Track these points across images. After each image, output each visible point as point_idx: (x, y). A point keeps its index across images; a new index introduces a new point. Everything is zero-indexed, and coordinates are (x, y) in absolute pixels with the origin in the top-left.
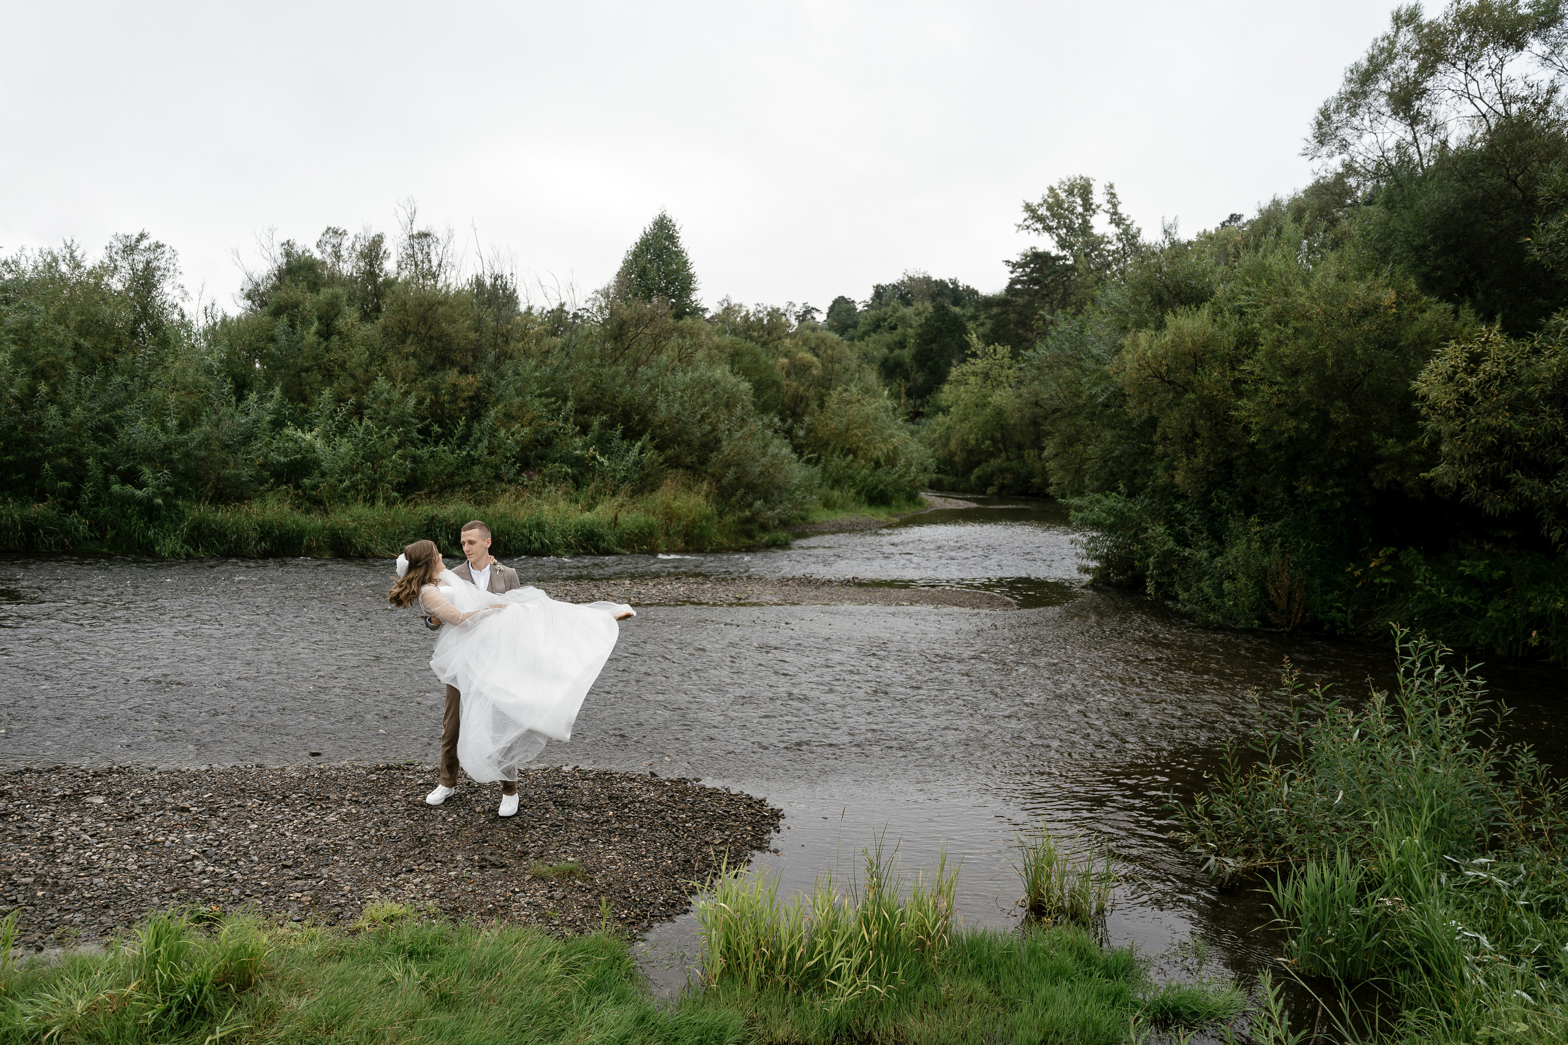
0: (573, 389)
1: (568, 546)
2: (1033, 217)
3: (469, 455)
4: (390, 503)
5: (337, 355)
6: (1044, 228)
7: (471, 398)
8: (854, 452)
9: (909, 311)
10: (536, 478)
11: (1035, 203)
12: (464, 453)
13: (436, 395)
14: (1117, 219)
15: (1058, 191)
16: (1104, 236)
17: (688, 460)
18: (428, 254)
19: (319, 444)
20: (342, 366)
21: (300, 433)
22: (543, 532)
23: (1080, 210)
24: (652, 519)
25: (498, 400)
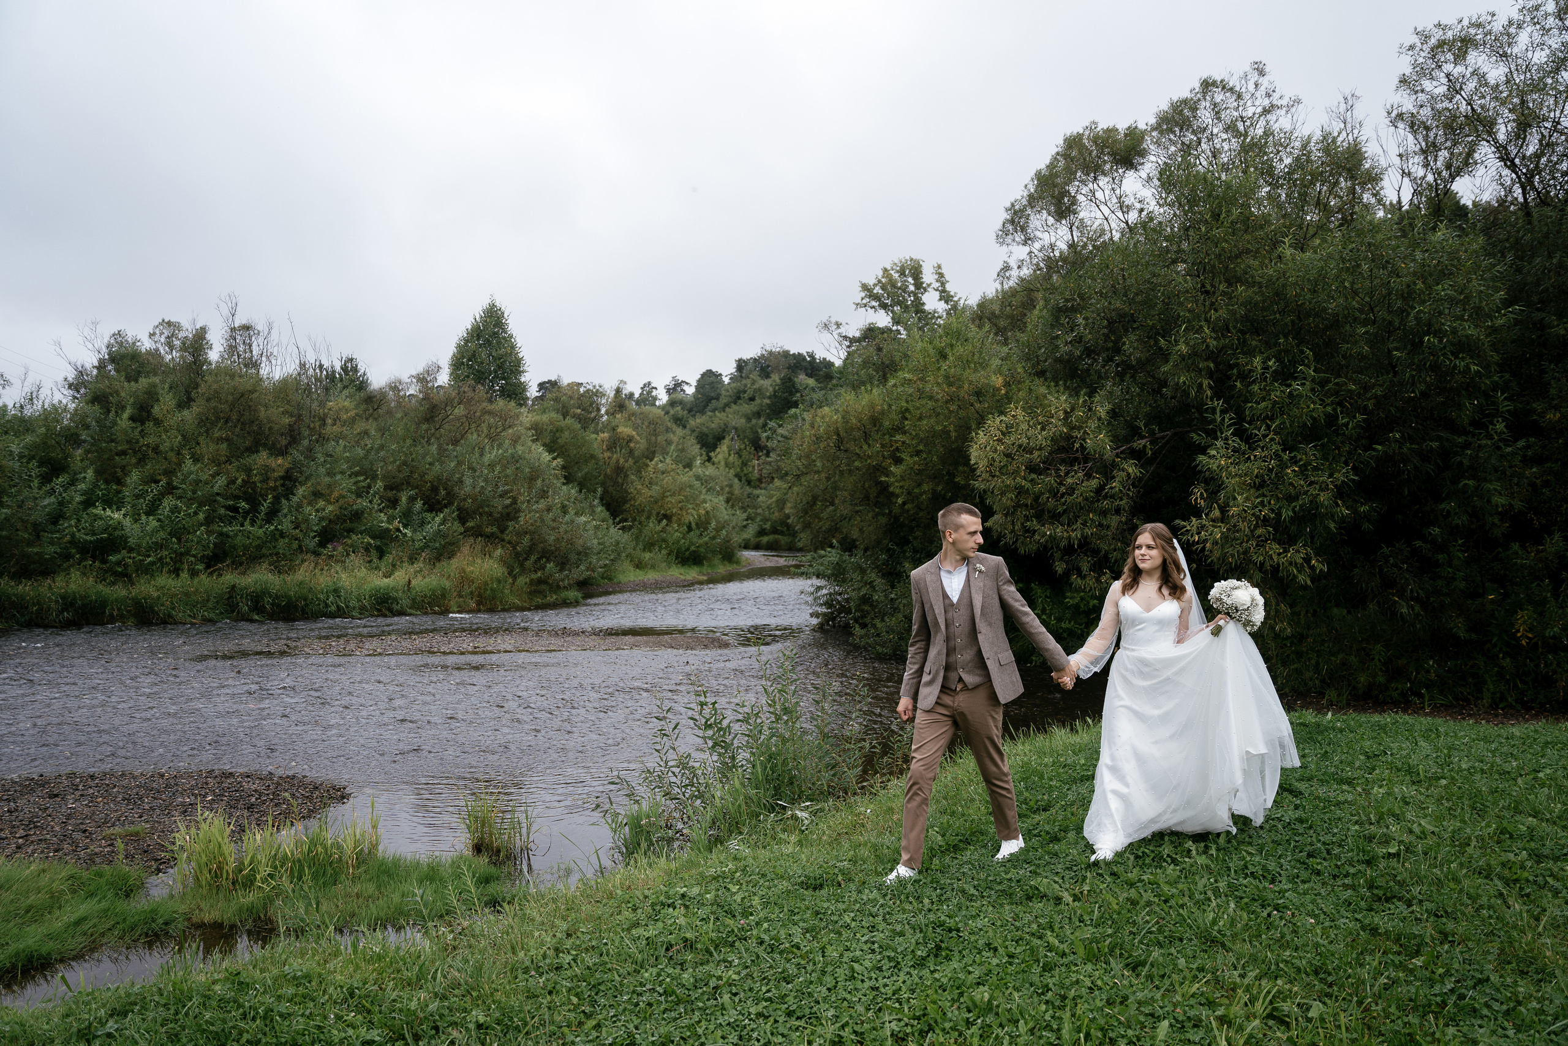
0: (382, 468)
1: (363, 609)
2: (870, 296)
3: (276, 529)
4: (194, 573)
5: (151, 440)
6: (880, 306)
7: (282, 478)
8: (668, 517)
9: (766, 383)
10: (340, 549)
11: (871, 283)
12: (272, 528)
13: (249, 476)
14: (945, 296)
15: (892, 272)
16: (935, 312)
17: (489, 530)
18: (250, 346)
19: (127, 522)
20: (156, 449)
21: (109, 512)
22: (339, 597)
23: (912, 288)
24: (447, 584)
25: (307, 478)
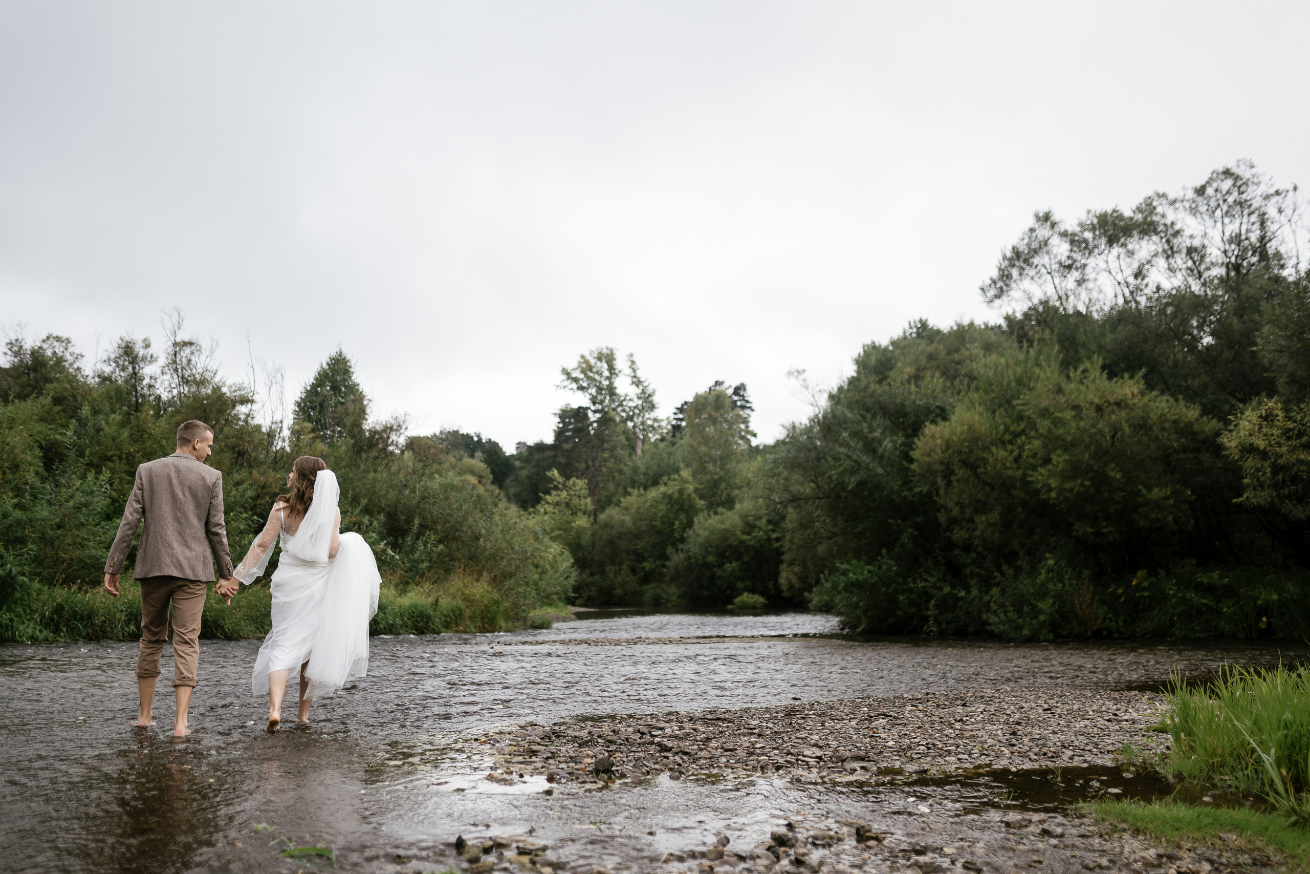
2: (570, 379)
6: (578, 388)
11: (571, 368)
14: (637, 382)
15: (589, 358)
16: (626, 395)
18: (190, 362)
23: (606, 373)
24: (457, 603)
